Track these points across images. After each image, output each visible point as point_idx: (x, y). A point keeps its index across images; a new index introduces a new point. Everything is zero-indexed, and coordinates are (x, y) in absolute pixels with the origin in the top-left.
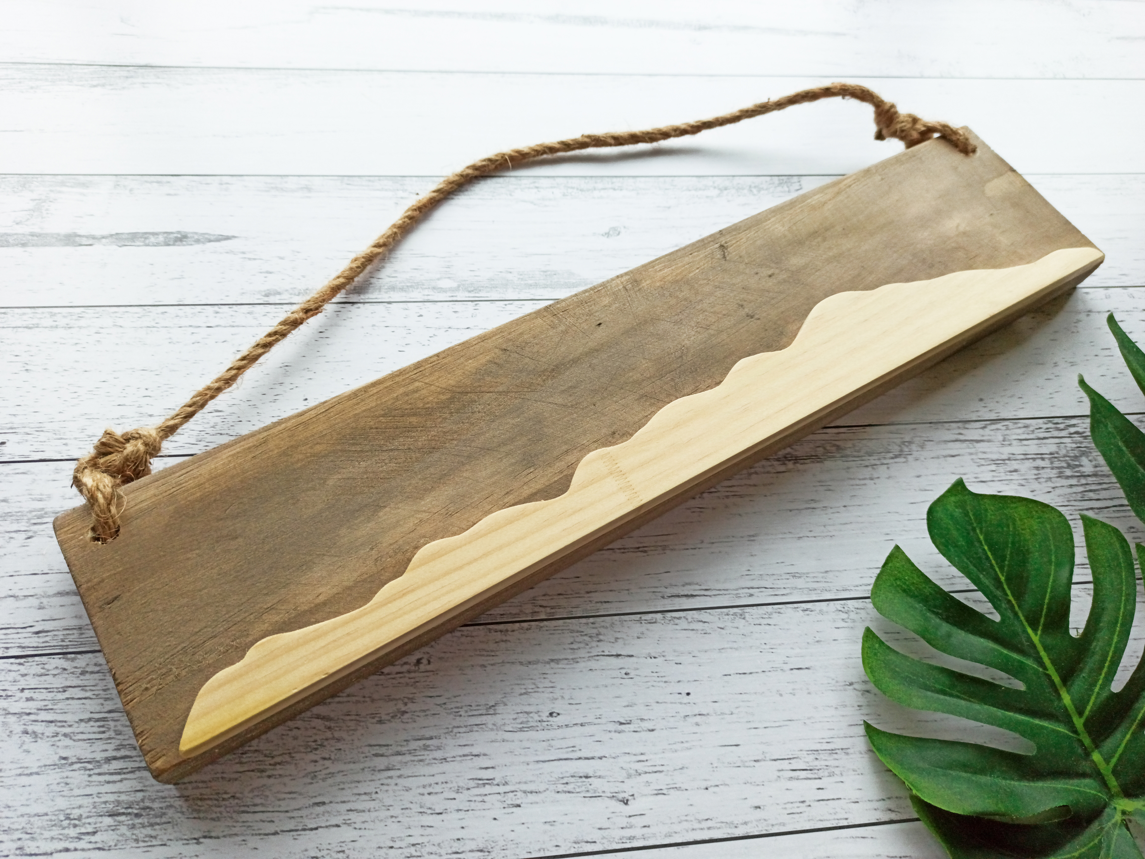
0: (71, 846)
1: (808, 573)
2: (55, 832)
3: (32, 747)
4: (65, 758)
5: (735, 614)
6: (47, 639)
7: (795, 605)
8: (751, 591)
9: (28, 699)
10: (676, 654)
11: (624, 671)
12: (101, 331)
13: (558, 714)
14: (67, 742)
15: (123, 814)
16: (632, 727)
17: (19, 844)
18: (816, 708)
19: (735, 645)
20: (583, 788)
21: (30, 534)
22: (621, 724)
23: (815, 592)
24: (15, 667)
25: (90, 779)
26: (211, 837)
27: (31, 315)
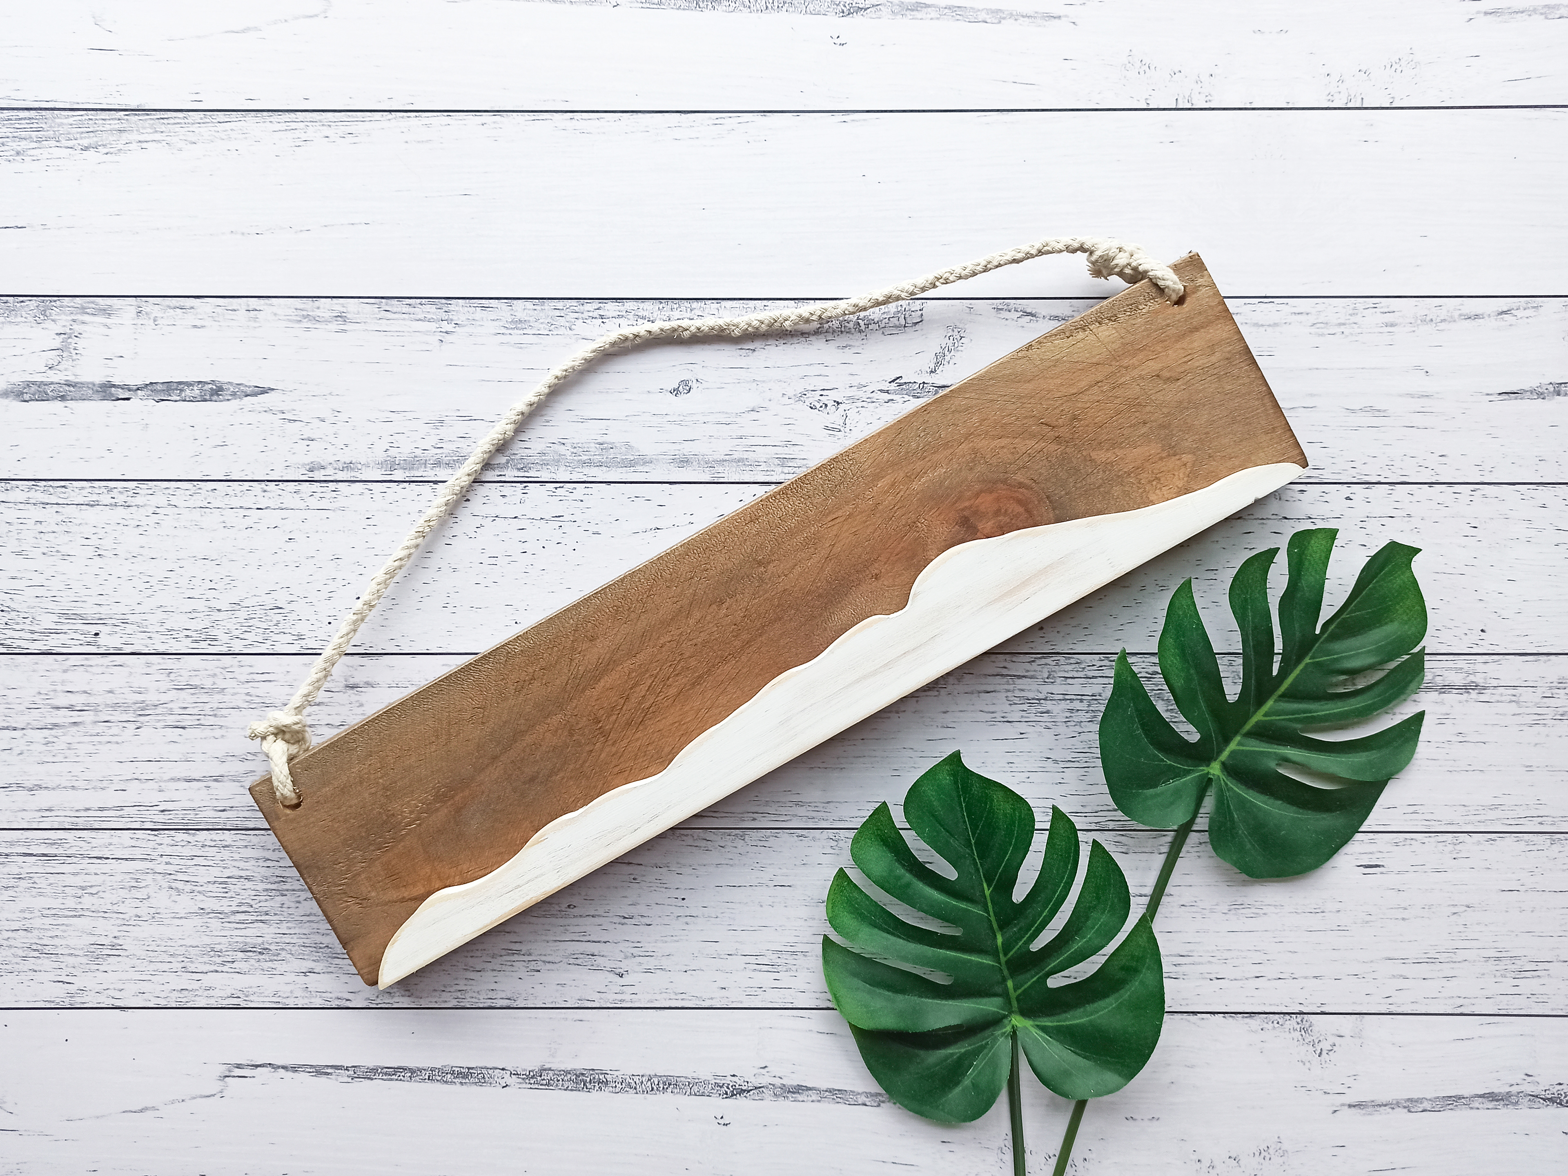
0: (219, 969)
1: (810, 803)
2: (206, 959)
3: (177, 898)
4: (202, 909)
5: (736, 835)
6: (170, 817)
7: (792, 831)
8: (755, 815)
9: (167, 863)
10: (679, 866)
11: (632, 877)
13: (575, 907)
14: (201, 897)
15: (251, 951)
16: (633, 921)
17: (183, 964)
18: (788, 918)
19: (731, 862)
20: (590, 963)
21: (139, 724)
22: (625, 918)
23: (813, 820)
24: (152, 838)
25: (223, 925)
26: (314, 973)
27: (90, 490)
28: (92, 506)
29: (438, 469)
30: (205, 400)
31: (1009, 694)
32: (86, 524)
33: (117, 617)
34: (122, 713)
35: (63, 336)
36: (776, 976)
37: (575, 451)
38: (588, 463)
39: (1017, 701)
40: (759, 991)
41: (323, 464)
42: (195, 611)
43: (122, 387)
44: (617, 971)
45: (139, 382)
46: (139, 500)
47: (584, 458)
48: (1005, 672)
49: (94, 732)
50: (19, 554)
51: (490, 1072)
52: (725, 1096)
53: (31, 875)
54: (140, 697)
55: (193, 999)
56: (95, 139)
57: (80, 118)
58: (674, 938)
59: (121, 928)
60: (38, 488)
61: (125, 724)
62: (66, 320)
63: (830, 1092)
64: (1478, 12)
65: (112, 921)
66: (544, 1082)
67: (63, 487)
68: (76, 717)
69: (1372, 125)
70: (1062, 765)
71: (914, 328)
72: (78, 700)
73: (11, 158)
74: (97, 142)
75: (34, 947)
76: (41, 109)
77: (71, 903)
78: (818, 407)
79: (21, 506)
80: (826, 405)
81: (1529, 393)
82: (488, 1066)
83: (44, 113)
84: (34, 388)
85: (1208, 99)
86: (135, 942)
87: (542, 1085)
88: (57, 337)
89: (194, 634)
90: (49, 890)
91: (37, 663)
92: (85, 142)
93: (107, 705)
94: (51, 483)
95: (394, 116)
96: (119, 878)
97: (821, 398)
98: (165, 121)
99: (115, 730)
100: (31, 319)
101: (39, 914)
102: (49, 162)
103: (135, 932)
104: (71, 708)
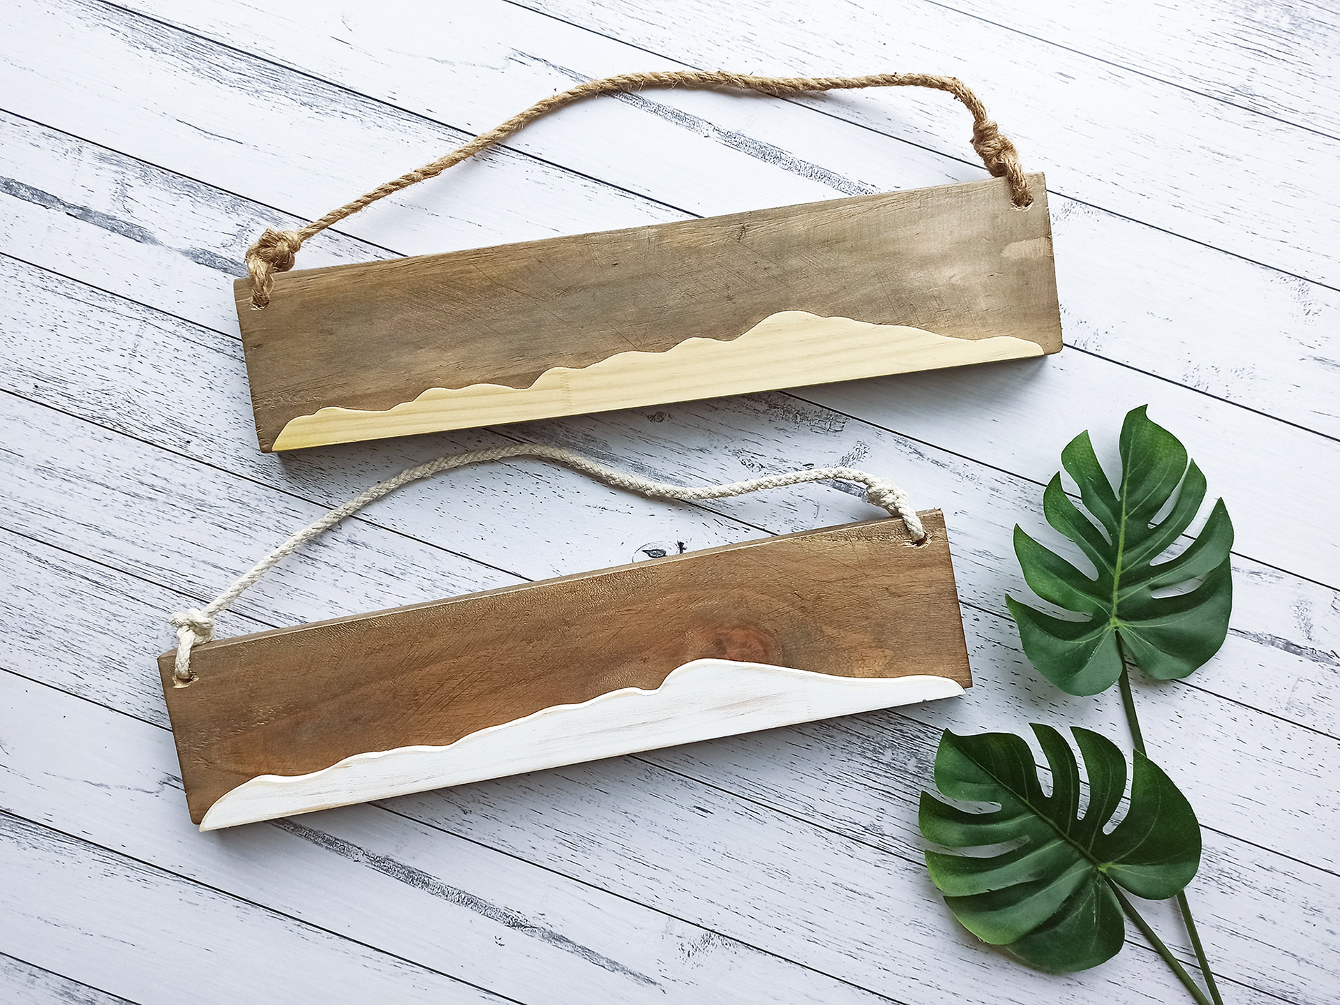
6: (193, 587)
21: (195, 515)
24: (175, 597)
27: (220, 340)
28: (218, 352)
32: (209, 363)
33: (207, 435)
35: (241, 228)
36: (574, 853)
40: (558, 859)
44: (464, 808)
49: (162, 509)
50: (155, 367)
51: (350, 847)
52: (507, 924)
53: (82, 593)
54: (203, 497)
55: (162, 720)
56: (313, 100)
57: (308, 82)
59: (130, 653)
60: (184, 326)
61: (185, 512)
62: (247, 217)
63: (582, 949)
64: (1310, 356)
65: (126, 646)
66: (385, 868)
67: (203, 332)
68: (153, 494)
69: (1208, 408)
70: (829, 778)
71: (834, 434)
72: (159, 483)
73: (250, 93)
74: (313, 102)
75: (66, 644)
76: (283, 66)
77: (102, 622)
78: (747, 464)
79: (169, 335)
80: (753, 465)
81: (1252, 636)
82: (350, 842)
83: (284, 69)
84: (208, 256)
85: (1098, 348)
86: (136, 666)
87: (382, 869)
89: (256, 466)
90: (91, 608)
91: (139, 447)
92: (305, 100)
93: (178, 494)
94: (195, 326)
95: (525, 158)
96: (142, 617)
97: (751, 459)
98: (365, 104)
99: (176, 513)
100: (223, 208)
101: (78, 622)
102: (275, 105)
103: (139, 658)
104: (152, 487)
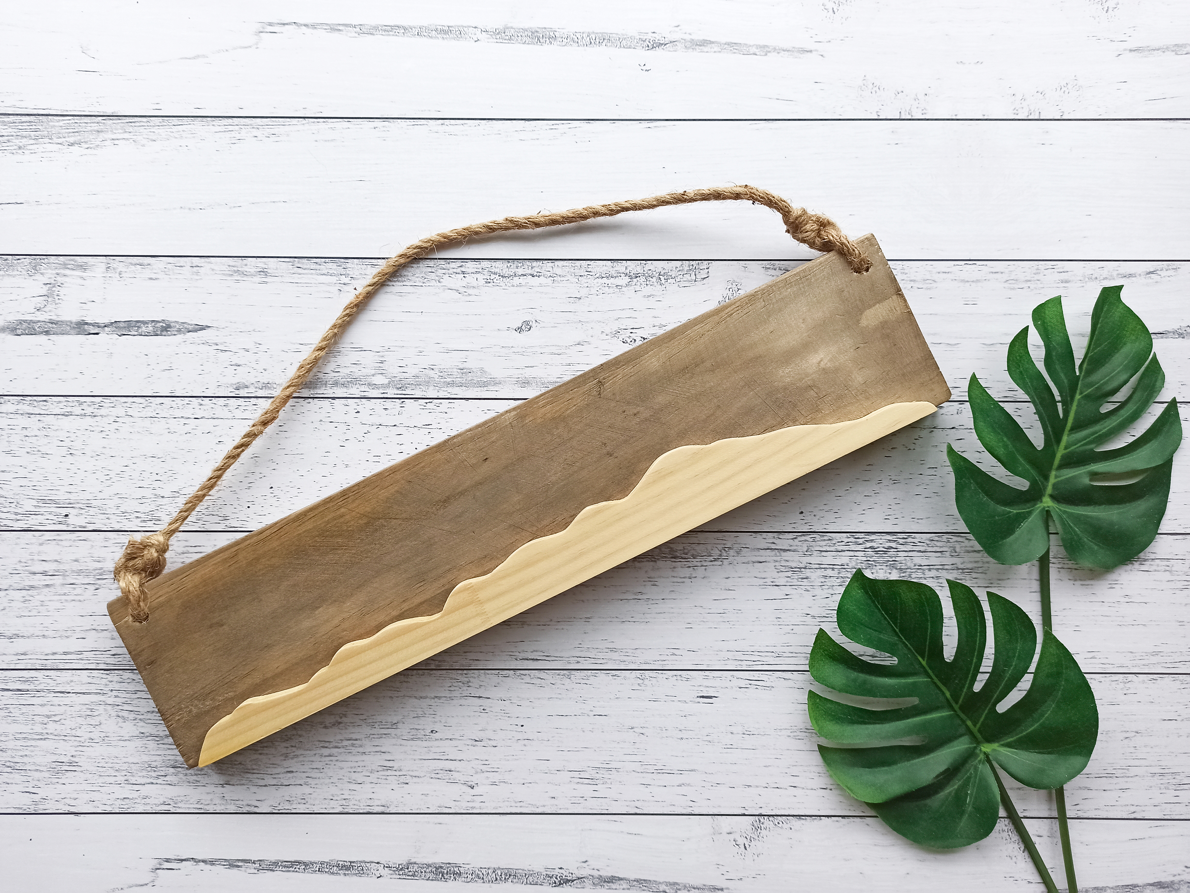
0: (154, 781)
1: (622, 649)
2: (144, 773)
3: (123, 725)
4: (142, 733)
5: (564, 675)
6: (120, 659)
7: (608, 672)
8: (579, 659)
9: (116, 697)
10: (519, 699)
11: (482, 708)
12: (118, 419)
13: (437, 732)
14: (141, 724)
15: (180, 767)
16: (482, 744)
17: (126, 778)
18: (605, 741)
19: (560, 696)
20: (447, 777)
21: (97, 586)
22: (476, 741)
23: (624, 663)
24: (105, 676)
25: (158, 746)
26: (229, 784)
27: (65, 404)
28: (67, 416)
29: (335, 388)
30: (157, 335)
31: (777, 564)
32: (62, 430)
33: (83, 502)
34: (84, 578)
35: (49, 286)
36: (595, 787)
37: (441, 374)
38: (452, 384)
39: (783, 569)
40: (582, 800)
41: (247, 384)
42: (143, 497)
43: (93, 325)
44: (470, 784)
45: (106, 321)
46: (103, 411)
47: (448, 380)
48: (773, 546)
49: (62, 592)
50: (8, 453)
51: (368, 865)
52: (554, 885)
53: (7, 706)
54: (99, 565)
55: (133, 806)
56: (79, 137)
57: (68, 122)
58: (515, 757)
59: (78, 749)
60: (24, 402)
61: (86, 586)
62: (51, 274)
63: (638, 881)
64: (1125, 50)
65: (71, 743)
66: (411, 873)
67: (44, 401)
68: (48, 580)
69: (1047, 132)
70: (818, 619)
71: (703, 282)
72: (50, 567)
73: (14, 151)
74: (80, 140)
75: (8, 764)
76: (39, 115)
77: (38, 728)
78: (629, 341)
79: (12, 416)
80: (635, 340)
81: (1172, 334)
82: (366, 860)
83: (41, 118)
84: (25, 325)
85: (923, 112)
86: (89, 760)
87: (409, 876)
88: (44, 286)
89: (143, 516)
90: (21, 718)
91: (19, 538)
92: (72, 140)
93: (73, 571)
94: (35, 398)
95: (307, 121)
96: (77, 708)
97: (631, 335)
98: (133, 124)
99: (78, 591)
100: (24, 272)
101: (13, 737)
102: (43, 155)
103: (88, 751)
104: (44, 573)
